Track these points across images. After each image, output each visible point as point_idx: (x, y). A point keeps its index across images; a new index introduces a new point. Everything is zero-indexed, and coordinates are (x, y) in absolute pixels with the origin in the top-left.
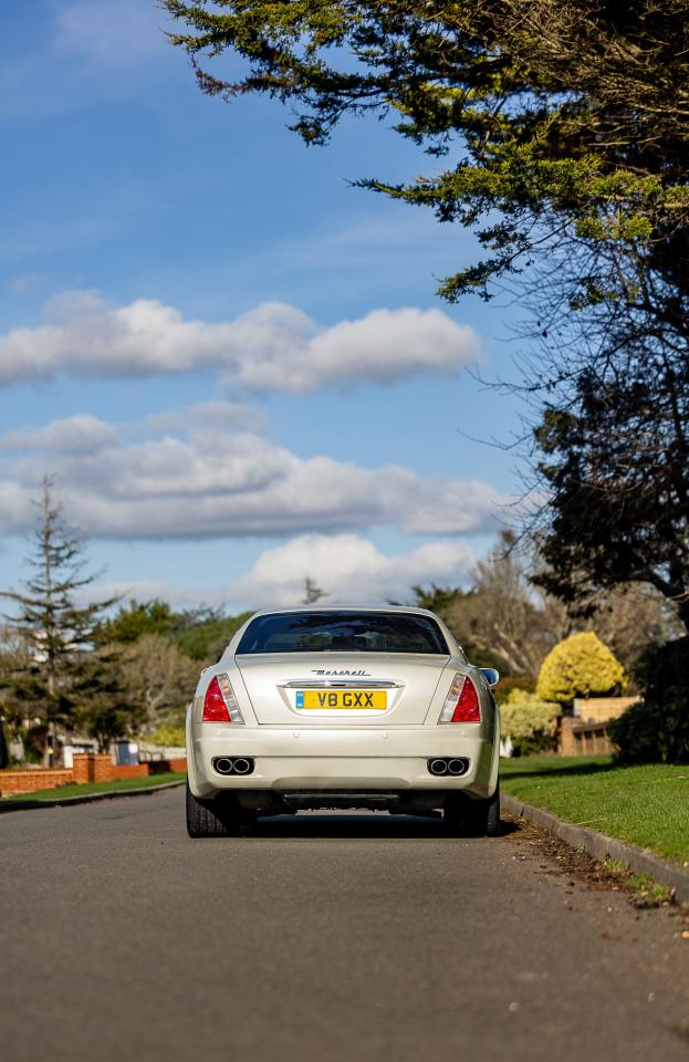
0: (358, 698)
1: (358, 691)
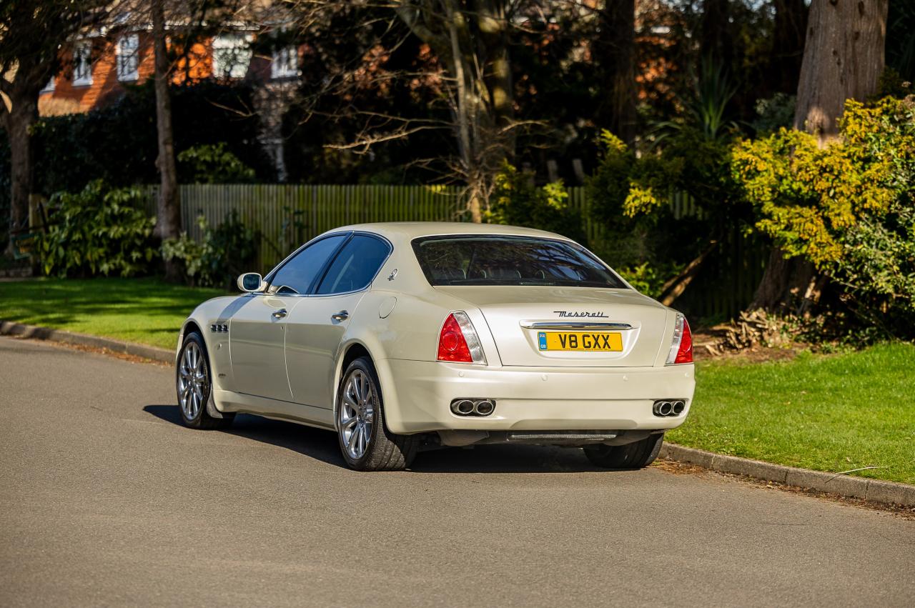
0: (596, 340)
1: (596, 333)
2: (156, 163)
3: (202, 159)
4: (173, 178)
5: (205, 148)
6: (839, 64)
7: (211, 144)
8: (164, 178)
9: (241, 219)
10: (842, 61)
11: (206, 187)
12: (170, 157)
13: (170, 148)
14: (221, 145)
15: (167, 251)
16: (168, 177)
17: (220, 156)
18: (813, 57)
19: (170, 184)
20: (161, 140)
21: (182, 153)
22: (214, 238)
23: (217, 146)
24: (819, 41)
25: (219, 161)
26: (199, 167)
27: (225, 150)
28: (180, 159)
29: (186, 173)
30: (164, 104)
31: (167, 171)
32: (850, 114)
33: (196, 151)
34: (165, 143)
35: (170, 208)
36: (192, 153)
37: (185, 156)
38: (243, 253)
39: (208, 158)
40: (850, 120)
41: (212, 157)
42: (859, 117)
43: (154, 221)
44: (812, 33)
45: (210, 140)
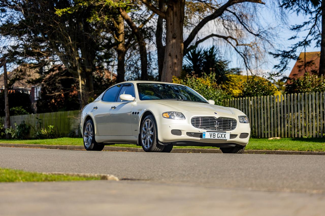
2: (4, 110)
3: (16, 110)
4: (9, 114)
5: (17, 107)
6: (171, 70)
7: (18, 106)
8: (6, 114)
9: (25, 123)
10: (172, 69)
11: (17, 116)
12: (8, 109)
13: (8, 107)
14: (21, 107)
15: (7, 131)
16: (7, 114)
17: (21, 109)
18: (165, 69)
19: (8, 116)
20: (6, 105)
21: (11, 109)
22: (18, 127)
23: (20, 107)
24: (166, 65)
25: (20, 111)
26: (15, 112)
27: (22, 108)
28: (11, 110)
29: (12, 113)
30: (7, 95)
31: (7, 112)
32: (174, 79)
33: (15, 108)
34: (7, 105)
35: (8, 122)
36: (14, 108)
37: (12, 109)
38: (26, 131)
39: (18, 110)
40: (174, 81)
41: (19, 110)
42: (176, 80)
43: (3, 125)
44: (165, 63)
45: (19, 106)
